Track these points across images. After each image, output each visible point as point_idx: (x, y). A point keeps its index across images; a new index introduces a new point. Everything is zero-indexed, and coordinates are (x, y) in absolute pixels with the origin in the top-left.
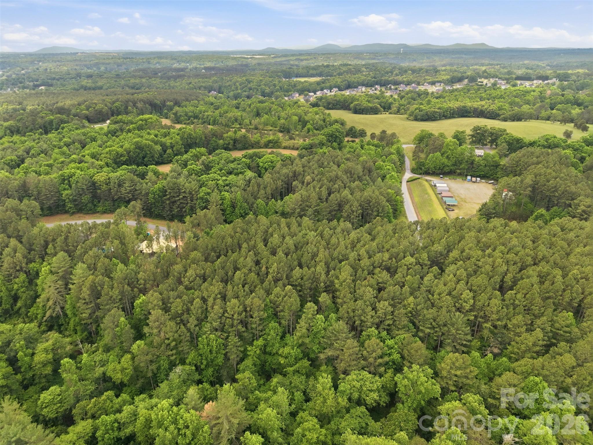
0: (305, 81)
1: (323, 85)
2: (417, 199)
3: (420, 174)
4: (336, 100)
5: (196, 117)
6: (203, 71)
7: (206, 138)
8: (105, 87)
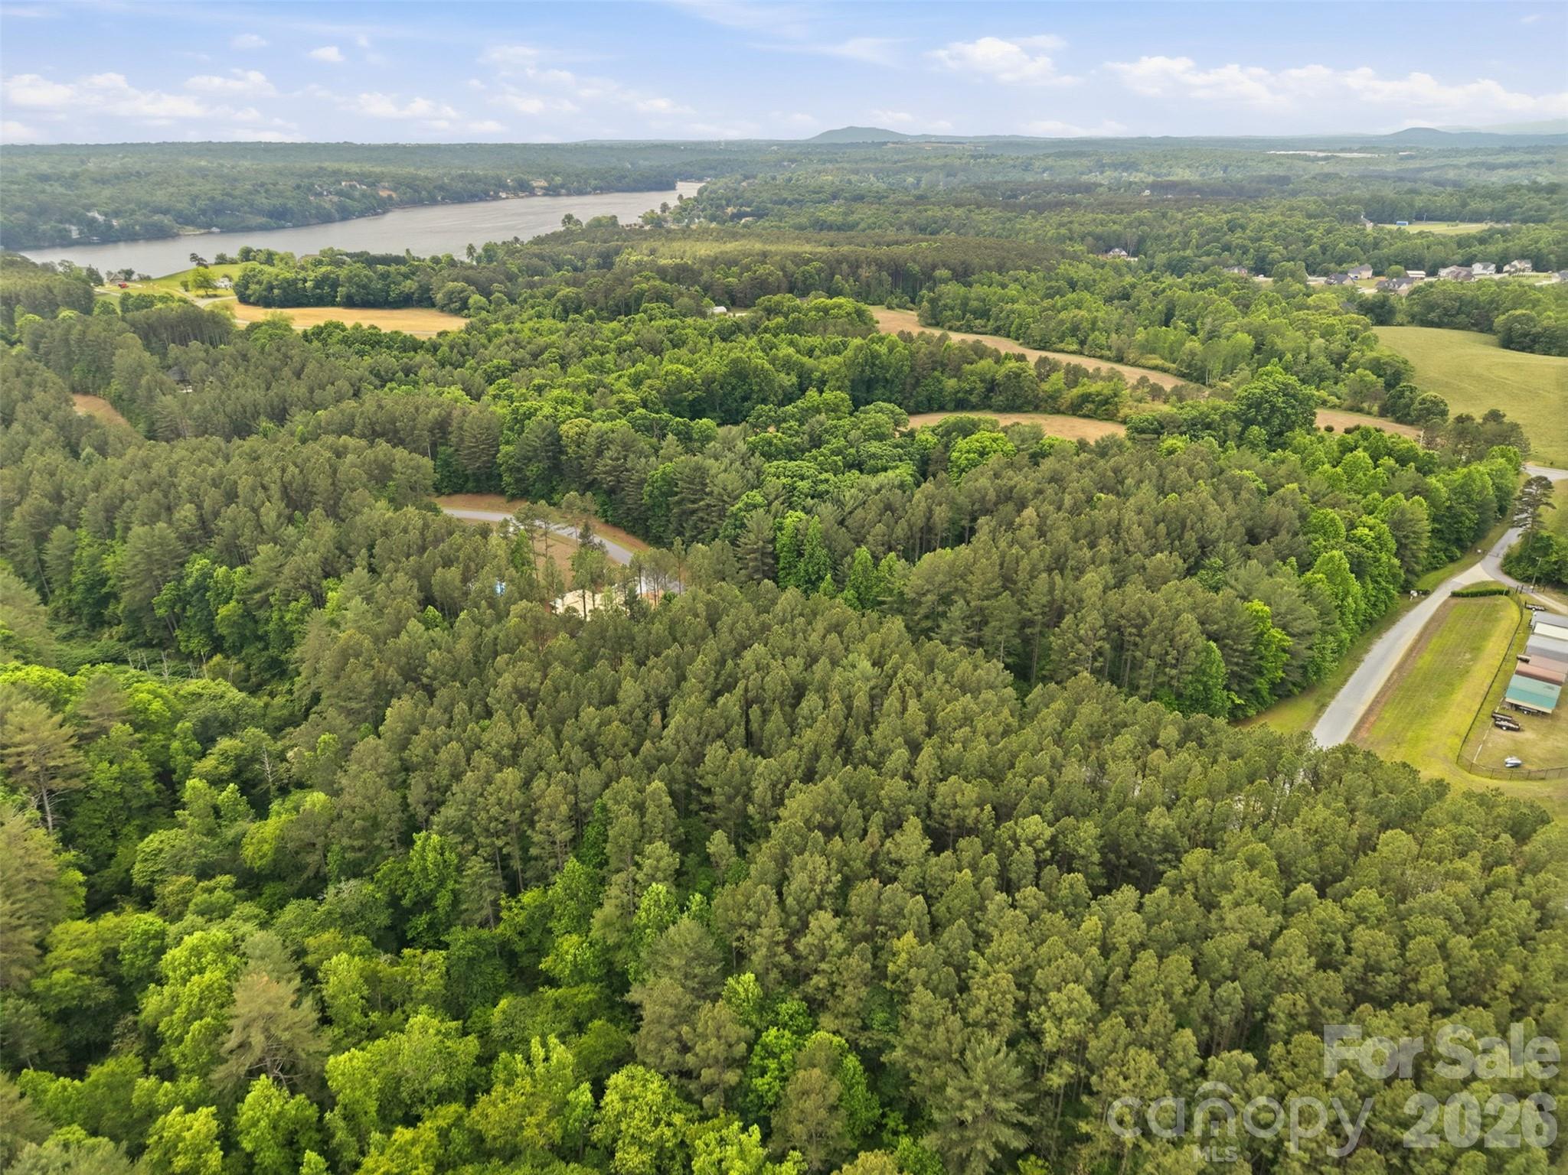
0: (1420, 233)
1: (1477, 249)
2: (1425, 660)
3: (1527, 580)
4: (1459, 298)
5: (984, 314)
6: (1147, 192)
7: (912, 369)
8: (862, 225)
